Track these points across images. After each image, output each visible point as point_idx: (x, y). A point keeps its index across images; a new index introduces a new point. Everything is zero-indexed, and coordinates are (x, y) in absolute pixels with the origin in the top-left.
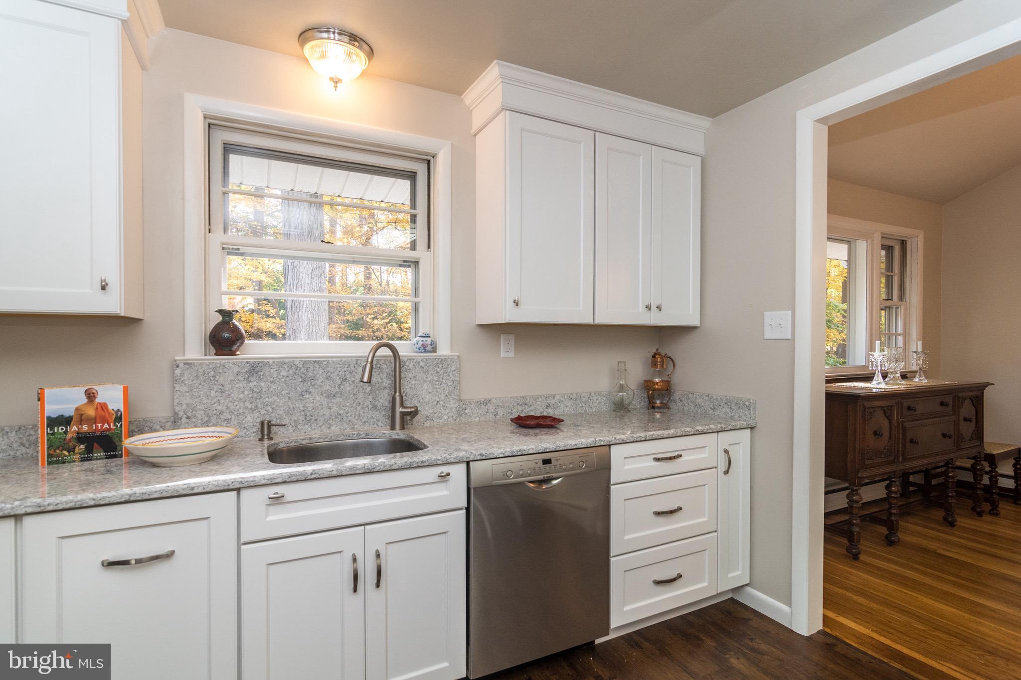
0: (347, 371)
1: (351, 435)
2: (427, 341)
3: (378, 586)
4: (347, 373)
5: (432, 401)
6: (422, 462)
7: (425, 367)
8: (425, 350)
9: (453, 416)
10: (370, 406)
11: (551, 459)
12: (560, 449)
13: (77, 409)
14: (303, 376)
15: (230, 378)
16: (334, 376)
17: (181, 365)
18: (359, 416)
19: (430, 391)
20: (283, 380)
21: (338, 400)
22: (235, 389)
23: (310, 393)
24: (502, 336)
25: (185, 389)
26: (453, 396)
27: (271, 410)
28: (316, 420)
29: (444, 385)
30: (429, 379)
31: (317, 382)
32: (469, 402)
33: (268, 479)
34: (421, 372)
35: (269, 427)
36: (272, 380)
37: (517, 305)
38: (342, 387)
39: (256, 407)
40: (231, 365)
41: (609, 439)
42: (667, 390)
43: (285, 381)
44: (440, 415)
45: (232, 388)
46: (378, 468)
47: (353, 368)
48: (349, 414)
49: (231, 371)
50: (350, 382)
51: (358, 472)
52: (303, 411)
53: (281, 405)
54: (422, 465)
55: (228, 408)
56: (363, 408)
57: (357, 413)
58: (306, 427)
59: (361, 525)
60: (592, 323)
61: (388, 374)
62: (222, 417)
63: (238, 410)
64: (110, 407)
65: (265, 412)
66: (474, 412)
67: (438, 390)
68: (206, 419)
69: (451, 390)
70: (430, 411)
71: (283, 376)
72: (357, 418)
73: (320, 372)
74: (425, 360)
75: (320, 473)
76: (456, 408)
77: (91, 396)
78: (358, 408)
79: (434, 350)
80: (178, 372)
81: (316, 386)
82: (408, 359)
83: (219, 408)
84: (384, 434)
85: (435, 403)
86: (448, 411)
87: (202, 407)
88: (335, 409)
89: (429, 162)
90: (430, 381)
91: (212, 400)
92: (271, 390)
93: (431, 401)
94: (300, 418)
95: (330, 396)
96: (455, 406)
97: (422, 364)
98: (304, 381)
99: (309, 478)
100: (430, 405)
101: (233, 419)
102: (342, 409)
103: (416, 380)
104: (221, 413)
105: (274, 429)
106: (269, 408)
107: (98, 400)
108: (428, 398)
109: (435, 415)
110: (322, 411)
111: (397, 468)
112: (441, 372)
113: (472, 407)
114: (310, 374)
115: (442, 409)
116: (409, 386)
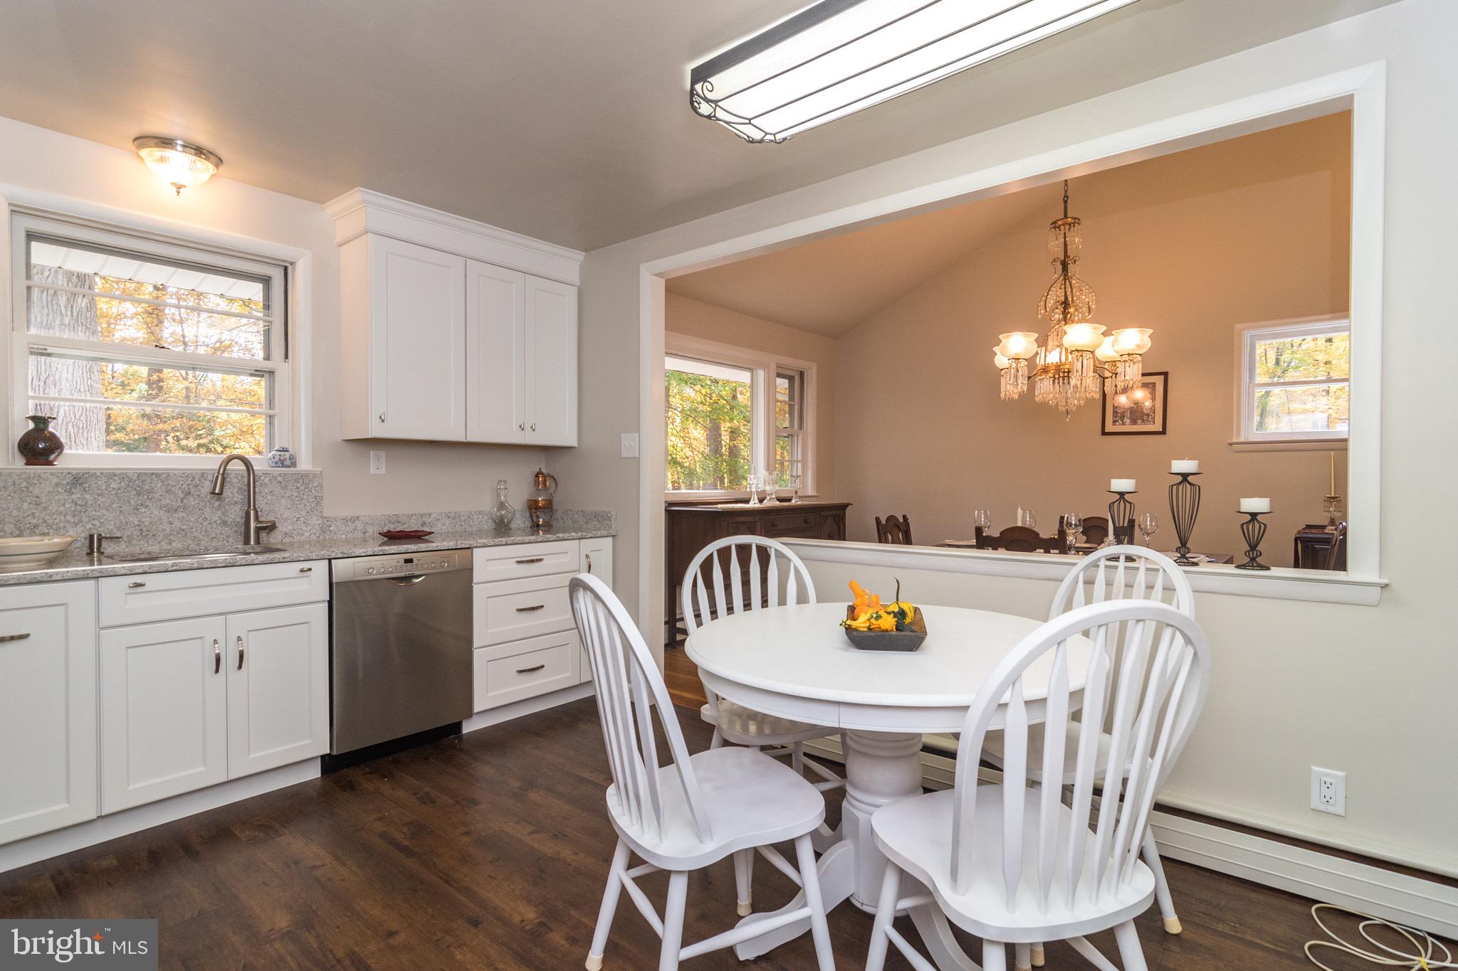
0: (192, 484)
1: (198, 550)
2: (284, 455)
3: (240, 667)
4: (191, 486)
6: (284, 558)
7: (283, 482)
8: (283, 464)
9: (315, 533)
10: (219, 522)
14: (138, 489)
15: (47, 490)
16: (175, 490)
18: (206, 531)
19: (289, 507)
20: (113, 493)
21: (181, 514)
22: (53, 501)
23: (147, 506)
24: (372, 453)
26: (316, 513)
28: (154, 535)
29: (305, 501)
30: (288, 494)
31: (155, 496)
32: (334, 519)
33: (128, 570)
34: (279, 487)
35: (100, 540)
36: (99, 492)
37: (383, 420)
38: (185, 501)
39: (81, 520)
40: (48, 476)
41: (470, 542)
42: (549, 506)
43: (116, 493)
44: (301, 531)
45: (49, 500)
47: (198, 482)
48: (194, 530)
49: (48, 483)
50: (195, 496)
51: (219, 565)
52: (138, 525)
53: (110, 519)
54: (284, 560)
55: (45, 521)
56: (210, 523)
57: (204, 529)
58: (142, 542)
59: (221, 614)
60: (465, 441)
61: (240, 489)
63: (58, 524)
65: (92, 526)
66: (340, 530)
67: (299, 506)
69: (313, 506)
70: (289, 528)
71: (114, 489)
72: (203, 533)
73: (159, 485)
74: (283, 475)
76: (319, 524)
78: (205, 523)
79: (293, 464)
81: (154, 500)
82: (263, 474)
83: (34, 521)
84: (237, 548)
85: (295, 519)
86: (309, 527)
88: (177, 524)
89: (286, 269)
90: (289, 497)
91: (25, 513)
92: (99, 503)
93: (291, 517)
94: (135, 533)
95: (171, 510)
96: (318, 522)
97: (279, 479)
98: (139, 494)
100: (289, 520)
102: (186, 524)
103: (272, 495)
105: (104, 544)
106: (96, 522)
108: (286, 514)
109: (295, 532)
110: (161, 526)
111: (259, 562)
112: (302, 488)
113: (338, 524)
114: (147, 487)
115: (303, 525)
116: (265, 501)
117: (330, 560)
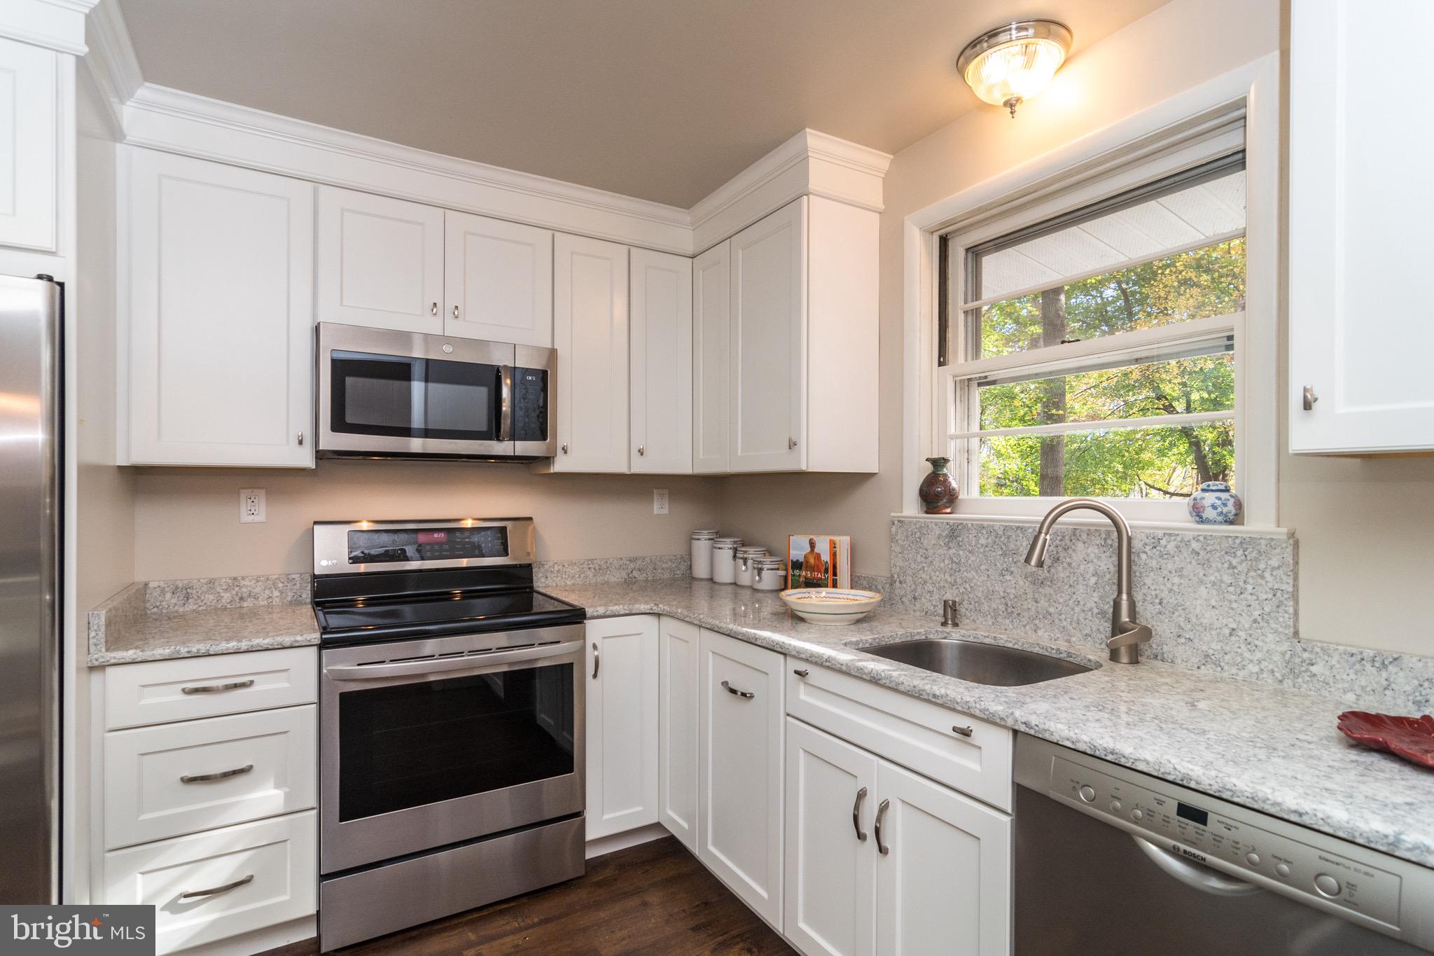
0: (1061, 545)
1: (1049, 650)
3: (880, 850)
5: (1219, 626)
6: (934, 696)
7: (1202, 553)
8: (1201, 517)
9: (1273, 671)
10: (1096, 611)
11: (1206, 814)
12: (1236, 800)
13: (805, 557)
14: (1004, 547)
15: (933, 542)
17: (896, 522)
18: (1078, 623)
19: (1213, 603)
20: (982, 550)
21: (1047, 590)
22: (936, 555)
23: (1012, 573)
25: (898, 549)
26: (1274, 626)
27: (969, 589)
28: (1019, 614)
29: (1249, 597)
30: (1213, 578)
32: (1322, 649)
33: (796, 652)
34: (1194, 562)
36: (970, 548)
38: (1053, 570)
39: (955, 581)
40: (933, 526)
43: (984, 552)
44: (1239, 659)
45: (934, 554)
47: (1068, 542)
48: (1063, 617)
49: (933, 534)
50: (1065, 564)
51: (864, 677)
52: (1004, 597)
53: (979, 583)
54: (934, 700)
55: (931, 578)
56: (1084, 611)
57: (1075, 618)
58: (1007, 621)
59: (874, 754)
62: (926, 588)
63: (939, 583)
64: (822, 559)
66: (1338, 677)
67: (1234, 605)
68: (913, 587)
69: (1267, 609)
70: (1214, 646)
71: (982, 545)
72: (1074, 625)
74: (1201, 538)
76: (1284, 654)
77: (812, 545)
78: (1077, 609)
79: (1236, 518)
80: (894, 529)
82: (1164, 534)
83: (924, 576)
85: (1227, 631)
86: (1258, 655)
87: (910, 572)
90: (1214, 584)
91: (918, 566)
92: (970, 561)
93: (1217, 625)
94: (1000, 607)
95: (1038, 582)
97: (1195, 545)
98: (1004, 555)
99: (824, 664)
100: (1214, 632)
101: (934, 593)
102: (1053, 606)
103: (1181, 576)
104: (925, 582)
105: (961, 613)
106: (967, 586)
107: (816, 550)
108: (1209, 617)
109: (1227, 657)
110: (1026, 603)
111: (904, 691)
112: (1243, 567)
113: (1334, 662)
114: (1012, 546)
115: (1243, 647)
116: (1169, 585)
117: (1015, 733)
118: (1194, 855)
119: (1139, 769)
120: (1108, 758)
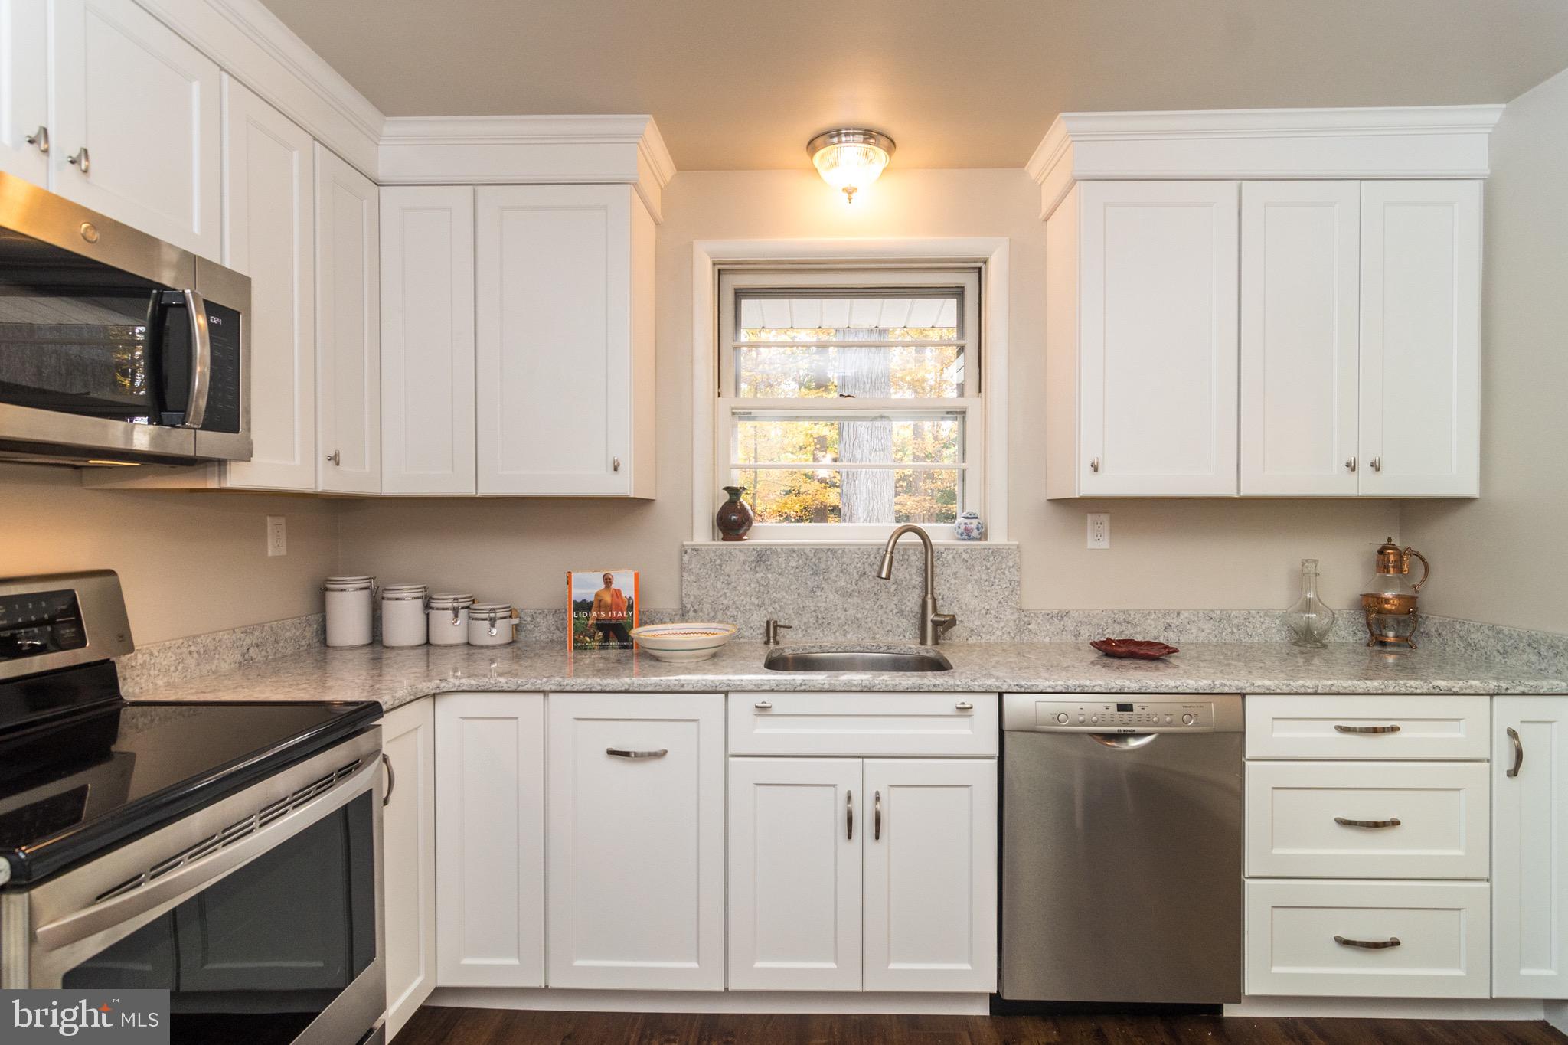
0: (867, 562)
1: (869, 647)
2: (971, 523)
3: (877, 837)
4: (866, 565)
5: (979, 609)
6: (935, 686)
7: (969, 560)
8: (970, 536)
9: (1009, 633)
10: (895, 611)
11: (1132, 705)
12: (1148, 691)
13: (597, 595)
14: (814, 567)
15: (736, 568)
16: (850, 569)
17: (689, 551)
18: (882, 622)
19: (976, 594)
20: (792, 572)
21: (855, 600)
22: (741, 581)
23: (823, 589)
24: (1089, 517)
25: (692, 578)
26: (1011, 603)
27: (779, 608)
28: (829, 624)
29: (997, 587)
30: (976, 577)
31: (831, 576)
32: (1034, 614)
33: (755, 685)
34: (964, 568)
35: (775, 627)
36: (780, 571)
37: (1096, 470)
38: (860, 583)
39: (763, 603)
40: (737, 552)
41: (1240, 684)
42: (1411, 611)
43: (795, 573)
44: (991, 629)
45: (738, 579)
46: (879, 687)
47: (873, 560)
48: (869, 620)
49: (737, 560)
50: (870, 577)
51: (854, 689)
52: (815, 611)
53: (790, 602)
54: (935, 689)
55: (734, 603)
56: (886, 612)
57: (879, 619)
58: (818, 631)
59: (859, 757)
60: (1236, 496)
61: (918, 568)
62: (728, 613)
63: (744, 606)
64: (624, 595)
65: (773, 610)
66: (1042, 629)
67: (989, 594)
68: (712, 614)
69: (1006, 594)
70: (976, 624)
71: (793, 567)
72: (878, 625)
73: (834, 563)
74: (969, 551)
75: (810, 684)
76: (1015, 620)
77: (608, 581)
78: (880, 612)
79: (983, 536)
80: (686, 558)
81: (829, 581)
82: (944, 549)
83: (725, 602)
84: (910, 648)
85: (984, 612)
86: (1002, 624)
87: (708, 600)
88: (851, 611)
89: (979, 271)
90: (976, 581)
91: (718, 592)
92: (779, 583)
94: (811, 620)
95: (846, 594)
96: (1013, 618)
97: (965, 556)
98: (815, 574)
99: (798, 689)
100: (976, 614)
101: (739, 617)
102: (860, 612)
103: (956, 578)
104: (727, 608)
105: (781, 631)
106: (776, 606)
107: (614, 586)
108: (974, 603)
109: (984, 629)
110: (836, 613)
111: (902, 689)
112: (993, 568)
113: (1039, 621)
114: (823, 566)
115: (994, 621)
116: (948, 585)
117: (1001, 695)
118: (1129, 731)
119: (1096, 691)
120: (1077, 691)
